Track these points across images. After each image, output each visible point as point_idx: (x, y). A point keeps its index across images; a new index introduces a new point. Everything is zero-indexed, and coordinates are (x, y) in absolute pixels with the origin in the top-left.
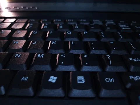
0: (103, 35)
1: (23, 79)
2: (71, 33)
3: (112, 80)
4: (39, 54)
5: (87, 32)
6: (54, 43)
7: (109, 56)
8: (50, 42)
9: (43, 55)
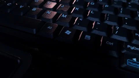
0: (121, 11)
1: (49, 27)
2: (94, 4)
3: (112, 44)
4: (64, 15)
5: (108, 6)
6: (77, 9)
7: (118, 28)
8: (74, 8)
9: (66, 16)
